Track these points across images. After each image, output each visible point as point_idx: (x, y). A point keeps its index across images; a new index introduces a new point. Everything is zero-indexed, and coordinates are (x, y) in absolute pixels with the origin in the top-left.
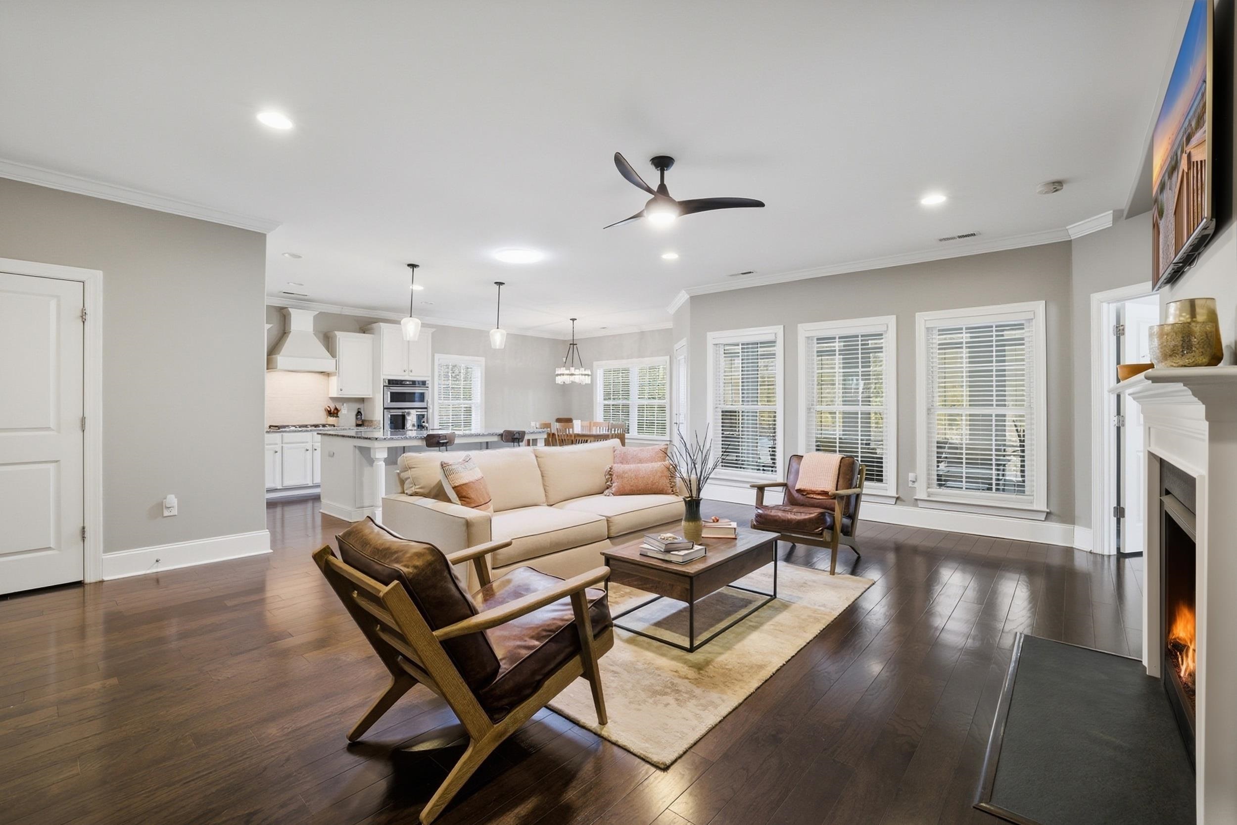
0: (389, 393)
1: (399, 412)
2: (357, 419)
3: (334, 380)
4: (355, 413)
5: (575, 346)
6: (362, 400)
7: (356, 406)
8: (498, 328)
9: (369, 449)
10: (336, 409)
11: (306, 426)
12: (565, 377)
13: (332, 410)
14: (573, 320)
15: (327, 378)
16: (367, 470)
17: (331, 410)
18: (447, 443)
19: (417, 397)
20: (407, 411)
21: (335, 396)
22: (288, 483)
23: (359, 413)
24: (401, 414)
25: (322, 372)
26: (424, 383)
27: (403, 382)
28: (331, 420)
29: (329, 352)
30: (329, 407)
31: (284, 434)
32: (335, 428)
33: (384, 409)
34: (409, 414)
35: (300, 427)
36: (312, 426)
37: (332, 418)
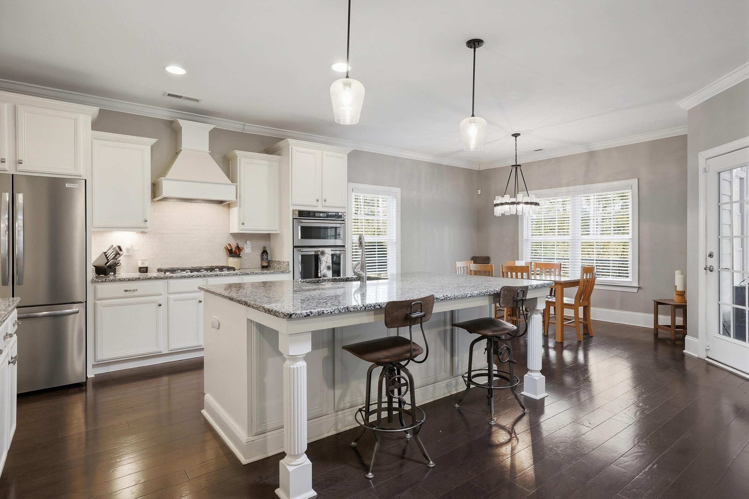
0: (299, 228)
1: (311, 252)
2: (262, 259)
3: (235, 211)
4: (260, 252)
5: (518, 168)
6: (267, 237)
7: (260, 245)
8: (473, 116)
9: (275, 333)
10: (238, 248)
11: (198, 270)
12: (507, 207)
13: (234, 250)
14: (516, 135)
15: (226, 209)
16: (271, 362)
17: (231, 249)
18: (421, 317)
19: (331, 232)
20: (321, 249)
21: (236, 231)
22: (177, 345)
23: (265, 252)
24: (313, 253)
25: (221, 202)
26: (337, 216)
27: (317, 214)
28: (232, 262)
29: (229, 178)
30: (230, 245)
31: (171, 281)
32: (236, 272)
33: (295, 247)
34: (323, 253)
35: (192, 270)
36: (207, 269)
37: (231, 259)
